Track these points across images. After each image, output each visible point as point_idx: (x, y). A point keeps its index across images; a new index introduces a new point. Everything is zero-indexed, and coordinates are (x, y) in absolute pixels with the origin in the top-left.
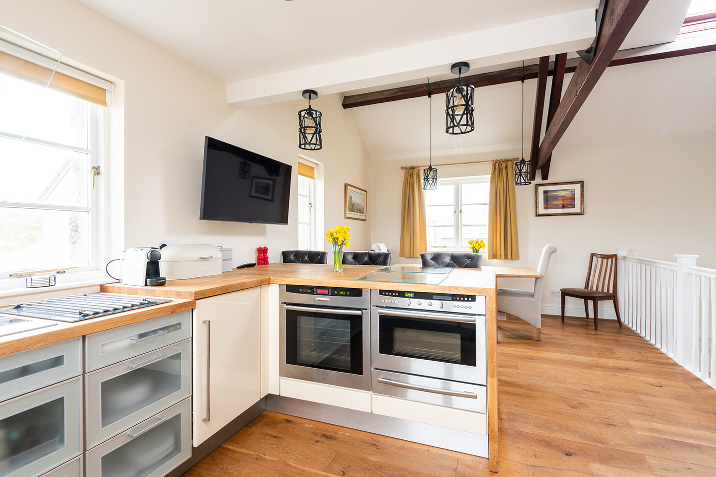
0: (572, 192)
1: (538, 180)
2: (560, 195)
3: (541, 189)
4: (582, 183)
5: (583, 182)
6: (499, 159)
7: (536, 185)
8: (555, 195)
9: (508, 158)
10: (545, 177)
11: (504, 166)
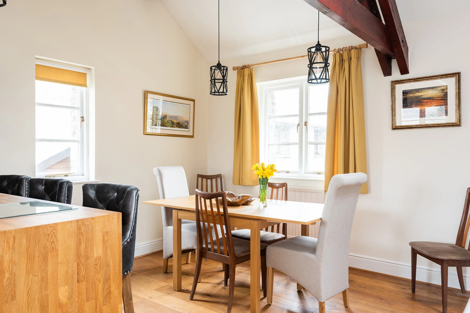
0: (443, 90)
1: (396, 75)
2: (426, 97)
3: (400, 89)
4: (457, 75)
5: (459, 74)
6: (341, 48)
7: (392, 82)
8: (417, 97)
9: (353, 46)
10: (404, 70)
11: (345, 57)
